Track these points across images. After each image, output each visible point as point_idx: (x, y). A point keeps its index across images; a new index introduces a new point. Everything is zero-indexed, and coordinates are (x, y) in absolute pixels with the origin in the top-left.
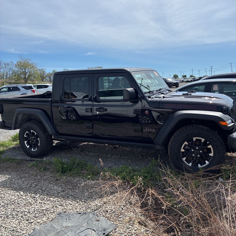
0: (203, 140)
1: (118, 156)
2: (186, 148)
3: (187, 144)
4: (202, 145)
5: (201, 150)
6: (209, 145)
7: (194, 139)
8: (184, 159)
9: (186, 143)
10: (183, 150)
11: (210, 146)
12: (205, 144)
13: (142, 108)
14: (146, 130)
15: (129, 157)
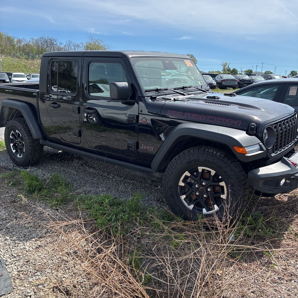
0: (213, 172)
1: (121, 178)
2: (188, 180)
3: (189, 175)
4: (211, 179)
5: (209, 186)
6: (221, 181)
7: (200, 169)
8: (183, 197)
9: (187, 173)
10: (181, 184)
11: (223, 184)
12: (216, 179)
13: (139, 114)
14: (142, 147)
15: (134, 181)
